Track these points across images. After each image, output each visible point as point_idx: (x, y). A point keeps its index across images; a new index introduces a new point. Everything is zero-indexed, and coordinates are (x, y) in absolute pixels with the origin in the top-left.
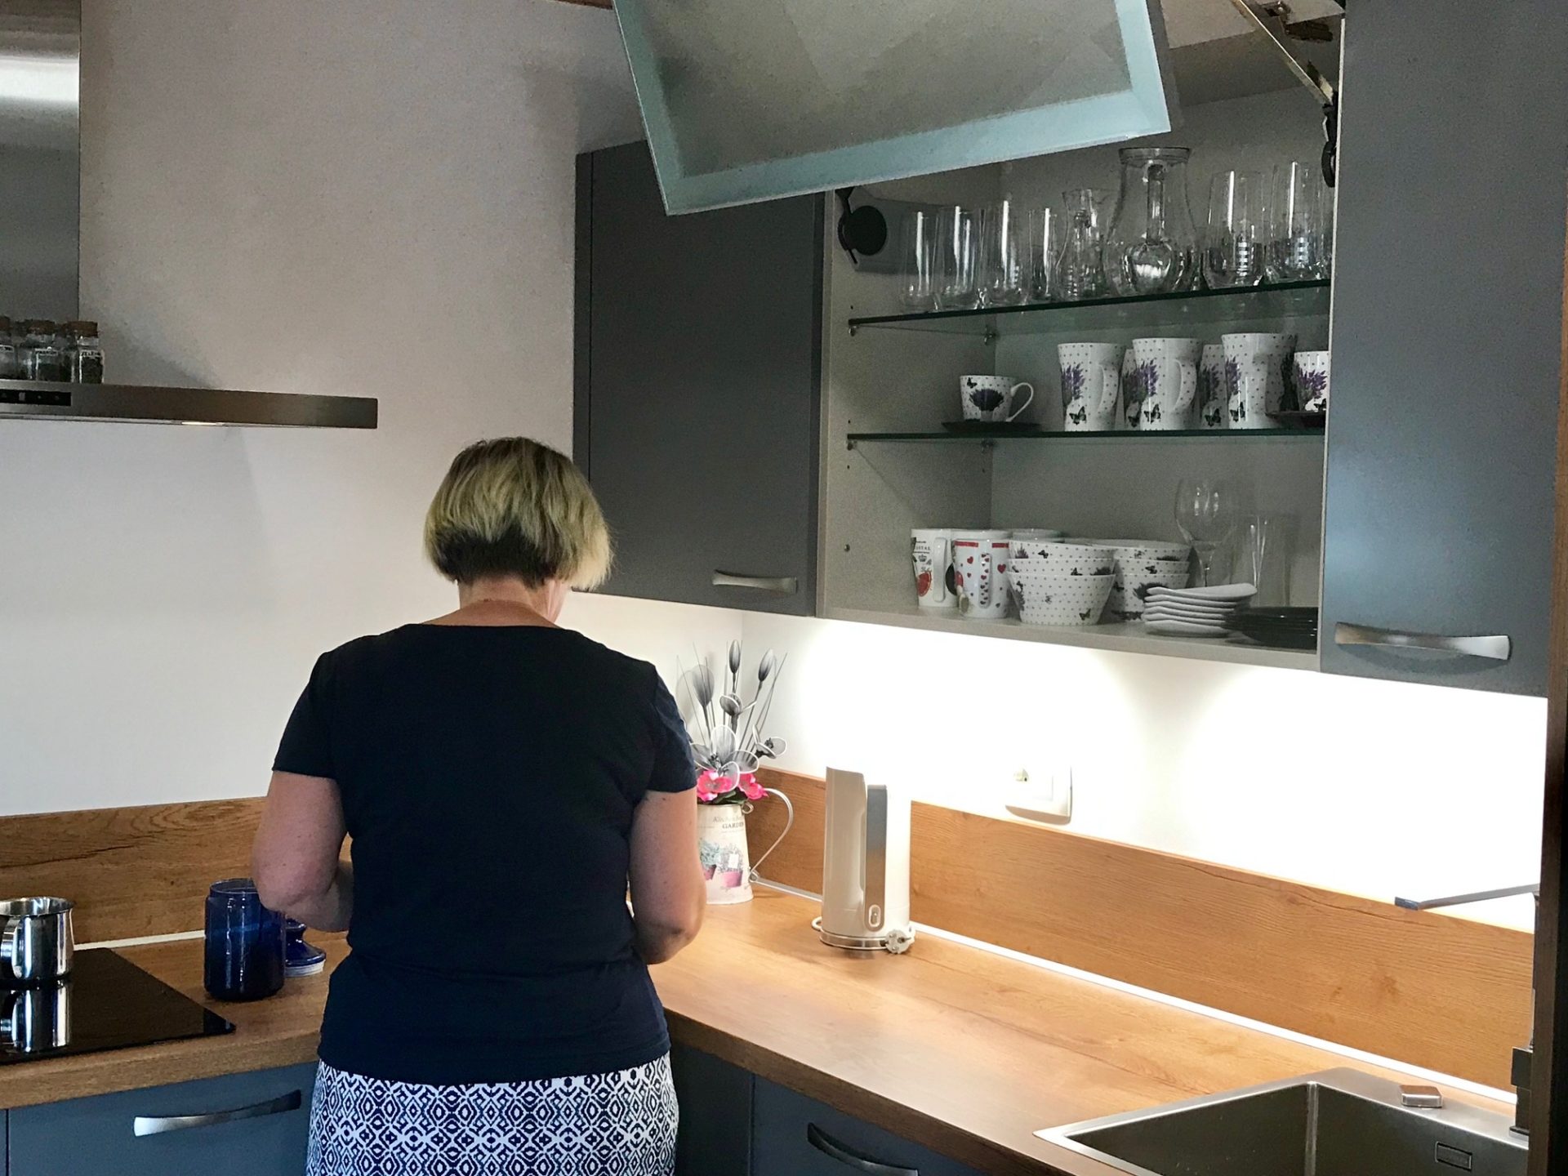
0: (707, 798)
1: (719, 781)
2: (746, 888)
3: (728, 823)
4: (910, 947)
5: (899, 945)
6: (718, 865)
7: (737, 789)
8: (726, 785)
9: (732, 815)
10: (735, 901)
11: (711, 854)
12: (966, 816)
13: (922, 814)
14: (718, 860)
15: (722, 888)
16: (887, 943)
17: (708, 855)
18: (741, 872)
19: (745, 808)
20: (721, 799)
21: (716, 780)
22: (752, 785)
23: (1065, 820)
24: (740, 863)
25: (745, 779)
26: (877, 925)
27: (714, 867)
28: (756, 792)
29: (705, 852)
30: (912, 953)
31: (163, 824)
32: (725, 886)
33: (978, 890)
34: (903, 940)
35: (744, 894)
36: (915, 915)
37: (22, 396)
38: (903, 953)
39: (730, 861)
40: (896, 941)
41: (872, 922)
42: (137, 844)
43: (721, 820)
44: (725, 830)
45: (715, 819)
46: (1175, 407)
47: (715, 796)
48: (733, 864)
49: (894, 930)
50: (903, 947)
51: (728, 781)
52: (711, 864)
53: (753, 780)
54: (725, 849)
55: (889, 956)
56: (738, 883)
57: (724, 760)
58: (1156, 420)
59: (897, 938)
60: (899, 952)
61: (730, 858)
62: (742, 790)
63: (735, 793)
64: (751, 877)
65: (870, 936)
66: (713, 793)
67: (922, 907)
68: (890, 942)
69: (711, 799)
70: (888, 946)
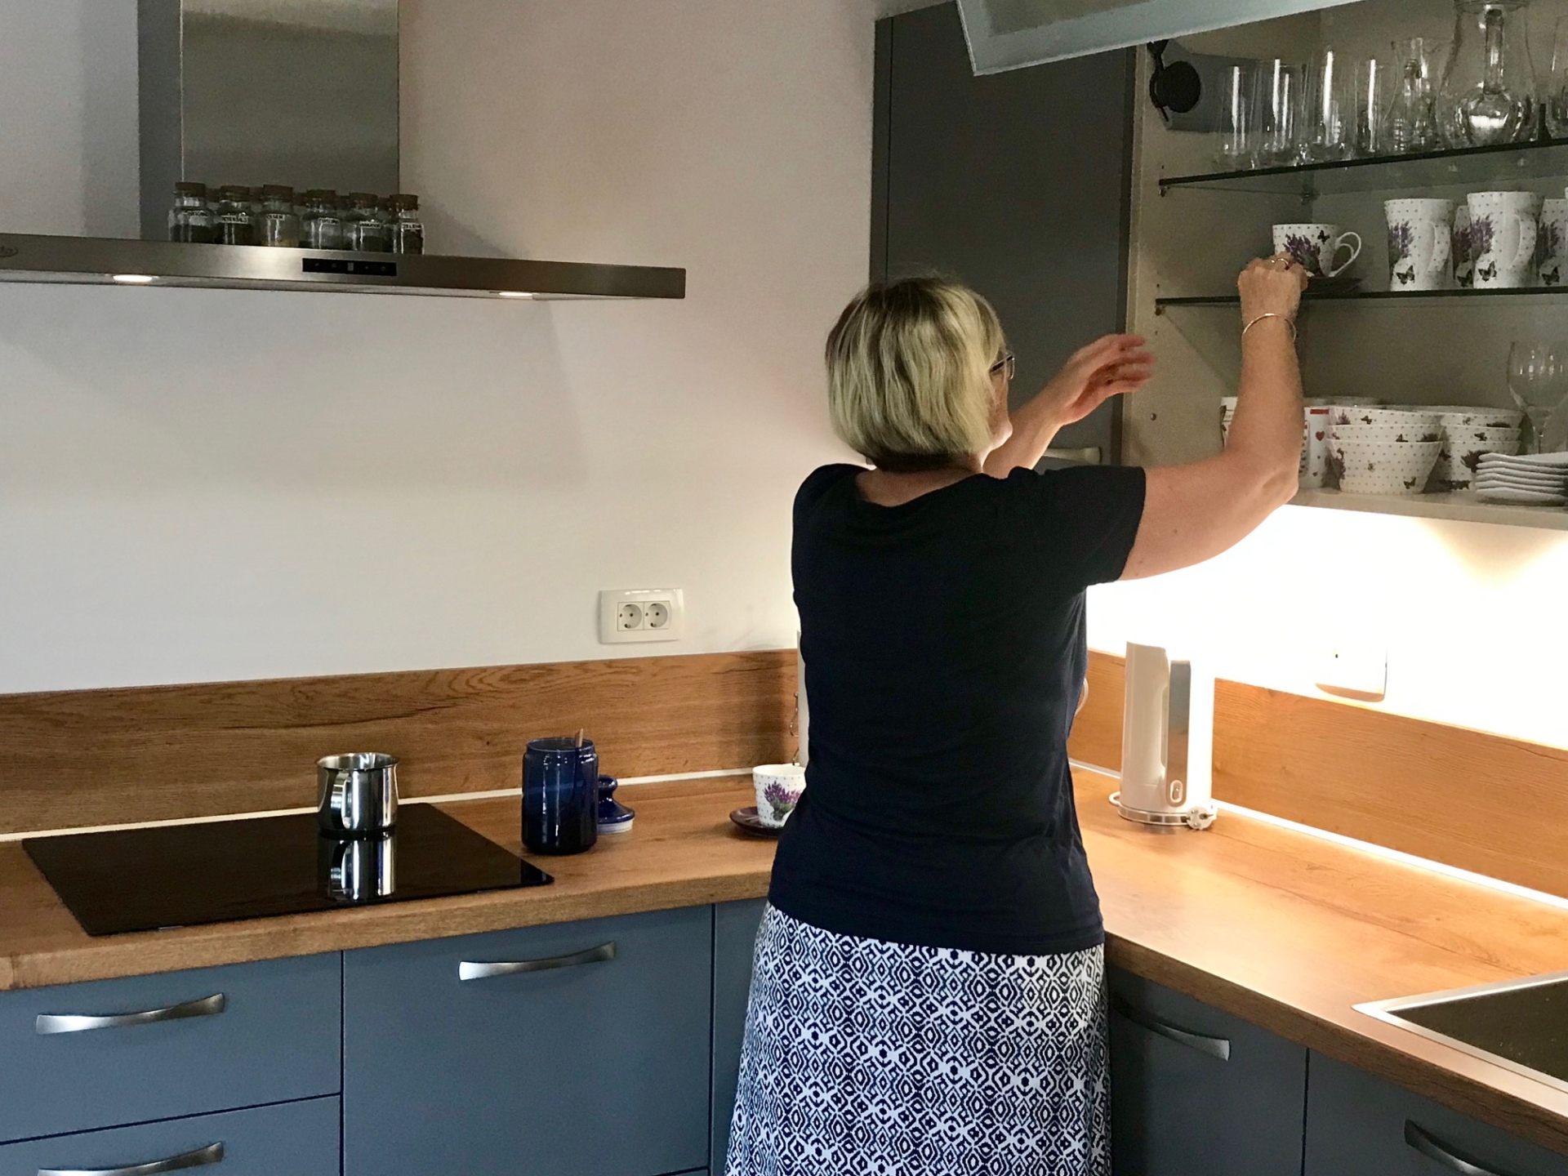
4: (1212, 824)
5: (1201, 821)
12: (1272, 693)
13: (1225, 692)
16: (1189, 819)
23: (1376, 697)
26: (1178, 800)
30: (1214, 830)
31: (480, 686)
33: (1284, 768)
34: (1205, 816)
36: (1218, 792)
37: (351, 267)
38: (1205, 830)
40: (1198, 817)
41: (1174, 798)
42: (455, 705)
46: (1514, 263)
49: (1196, 807)
50: (1205, 824)
55: (1191, 832)
58: (1492, 279)
59: (1199, 814)
60: (1201, 828)
65: (1171, 811)
67: (1225, 784)
68: (1192, 818)
70: (1190, 823)
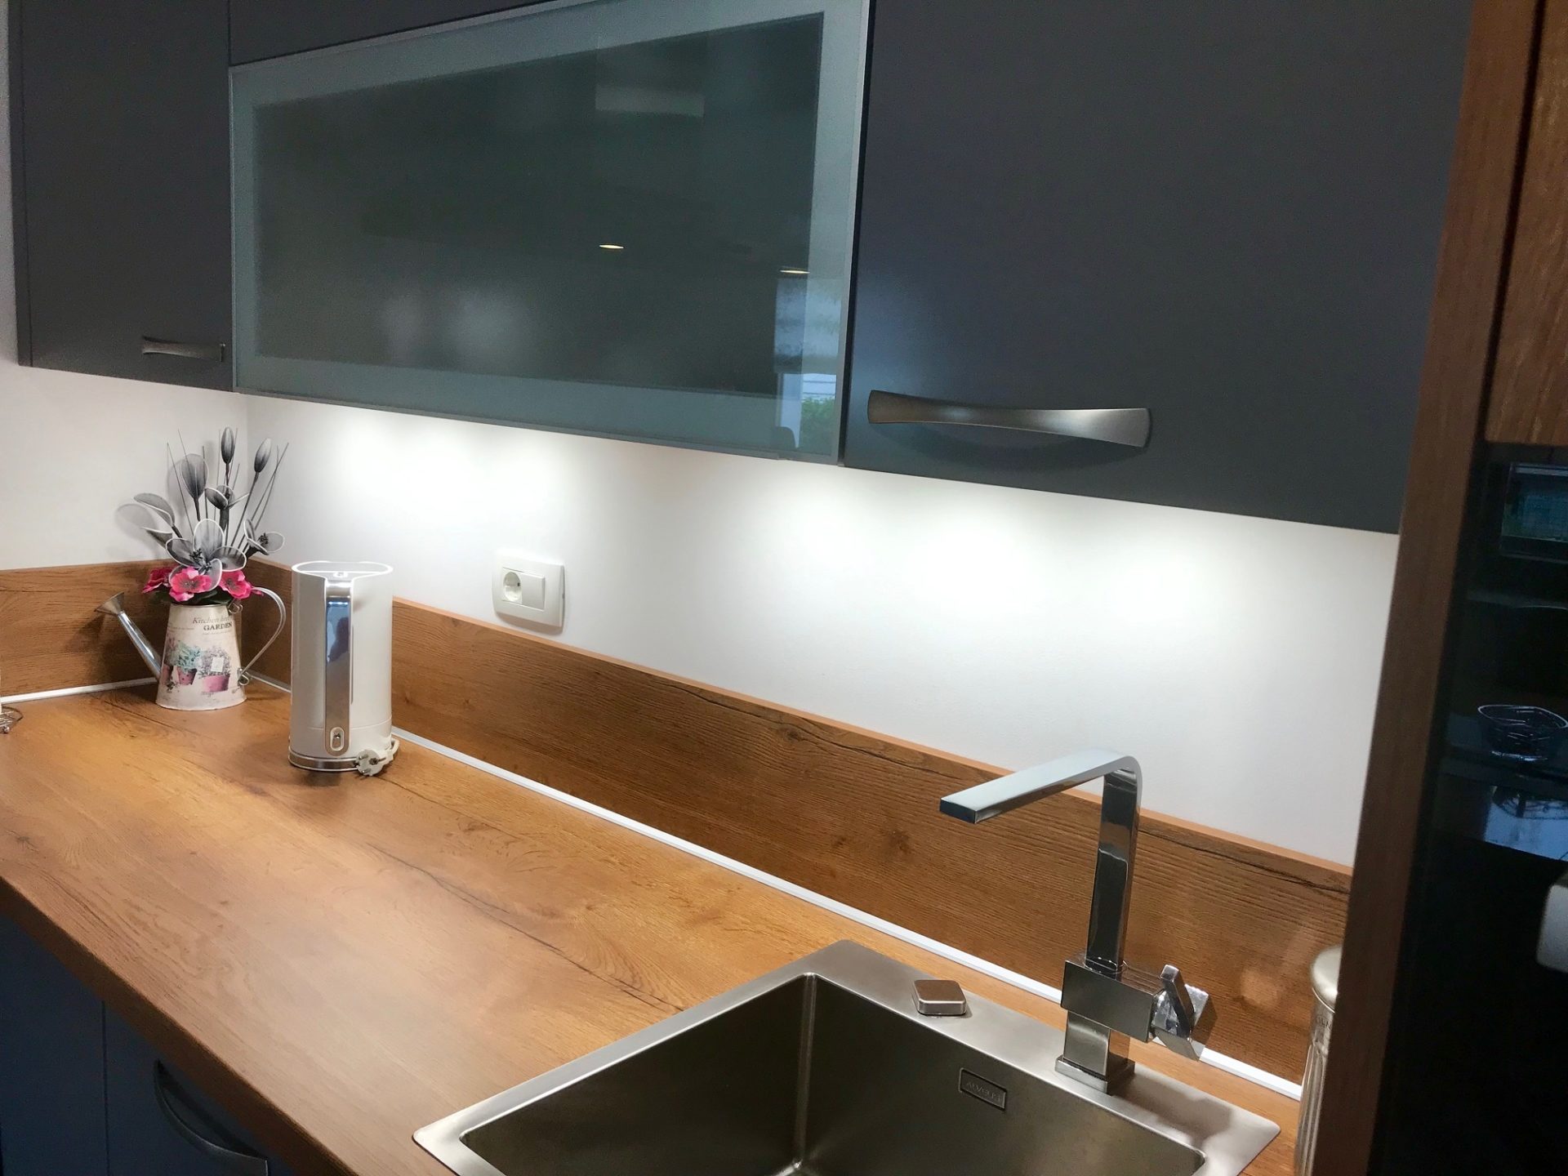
0: (182, 598)
1: (197, 581)
2: (233, 692)
3: (210, 624)
4: (385, 767)
5: (371, 767)
6: (199, 669)
7: (219, 588)
8: (204, 584)
9: (214, 615)
10: (219, 707)
11: (191, 657)
12: (455, 622)
13: (405, 617)
14: (199, 664)
15: (204, 693)
16: (358, 764)
17: (187, 658)
18: (228, 676)
19: (231, 608)
20: (200, 599)
21: (195, 578)
22: (240, 583)
23: (555, 630)
24: (226, 666)
25: (229, 578)
26: (340, 749)
27: (194, 671)
28: (245, 590)
29: (183, 655)
30: (389, 776)
32: (207, 690)
33: (467, 702)
34: (375, 761)
35: (234, 696)
38: (375, 775)
39: (213, 665)
40: (368, 763)
41: (335, 747)
43: (203, 621)
44: (207, 632)
45: (195, 621)
47: (191, 596)
48: (217, 666)
49: (366, 750)
50: (376, 769)
51: (207, 580)
52: (190, 668)
53: (242, 578)
54: (206, 652)
55: (361, 783)
56: (224, 686)
57: (210, 557)
59: (369, 759)
60: (371, 775)
61: (213, 661)
62: (225, 589)
63: (215, 593)
64: (242, 680)
66: (189, 593)
68: (361, 762)
69: (186, 599)
70: (359, 768)
